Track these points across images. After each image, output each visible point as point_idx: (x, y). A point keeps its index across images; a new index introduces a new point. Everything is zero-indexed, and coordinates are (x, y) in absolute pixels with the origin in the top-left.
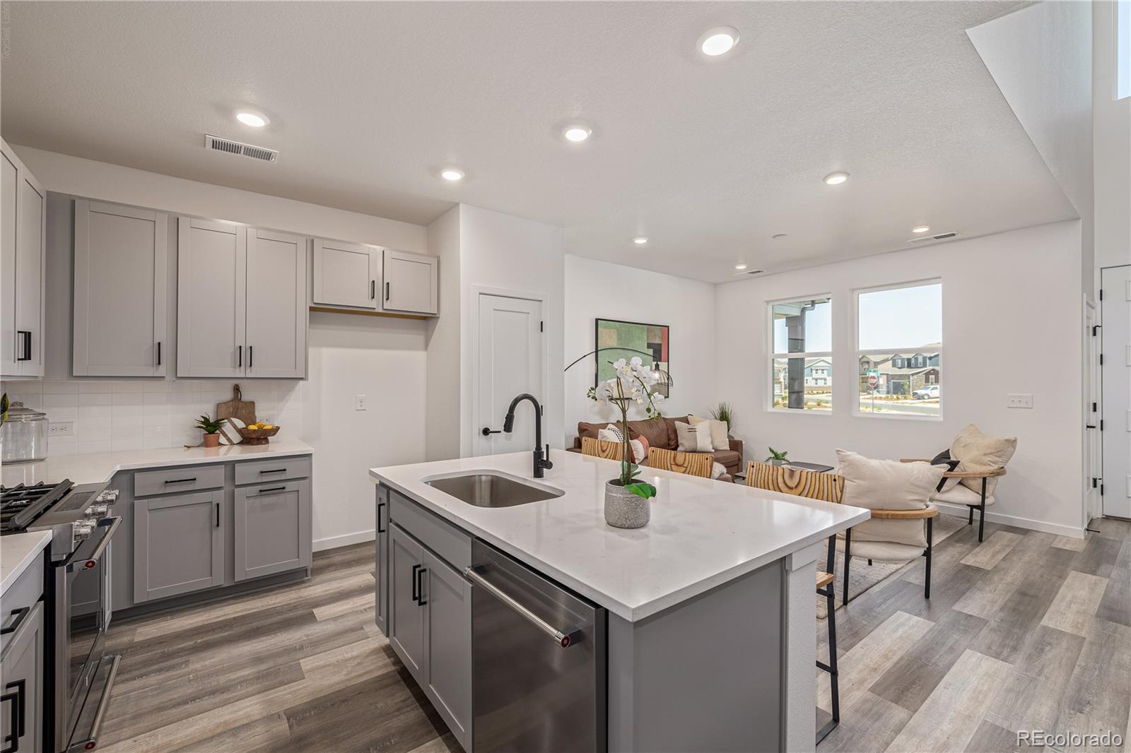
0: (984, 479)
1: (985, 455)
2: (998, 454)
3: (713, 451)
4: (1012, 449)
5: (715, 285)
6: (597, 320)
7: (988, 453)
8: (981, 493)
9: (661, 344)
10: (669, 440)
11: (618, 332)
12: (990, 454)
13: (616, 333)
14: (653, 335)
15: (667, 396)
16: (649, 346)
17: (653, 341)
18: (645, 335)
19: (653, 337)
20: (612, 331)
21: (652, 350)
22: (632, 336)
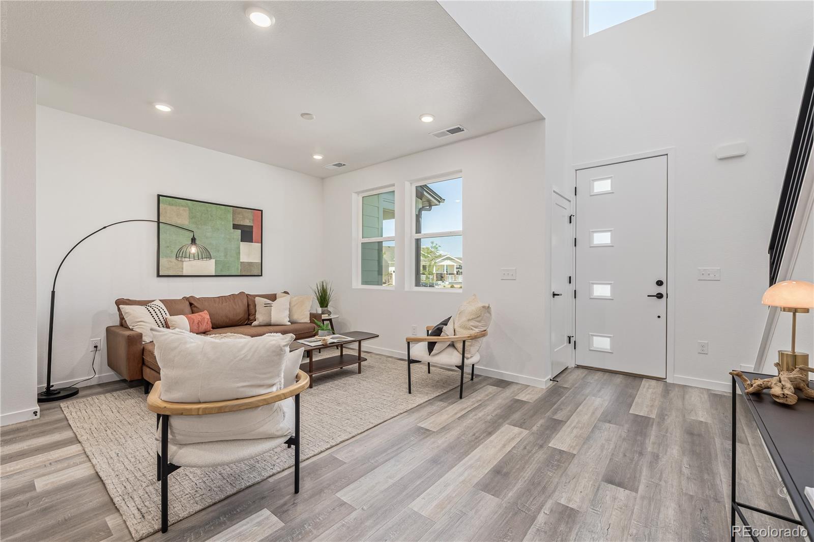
0: (464, 342)
1: (469, 320)
2: (478, 319)
3: (290, 323)
4: (488, 315)
5: (323, 179)
6: (159, 196)
7: (471, 318)
8: (462, 353)
9: (252, 226)
10: (249, 315)
11: (190, 210)
12: (472, 319)
13: (188, 212)
14: (241, 216)
15: (260, 274)
16: (235, 227)
17: (242, 222)
18: (230, 217)
19: (241, 219)
20: (182, 208)
21: (240, 231)
22: (212, 216)
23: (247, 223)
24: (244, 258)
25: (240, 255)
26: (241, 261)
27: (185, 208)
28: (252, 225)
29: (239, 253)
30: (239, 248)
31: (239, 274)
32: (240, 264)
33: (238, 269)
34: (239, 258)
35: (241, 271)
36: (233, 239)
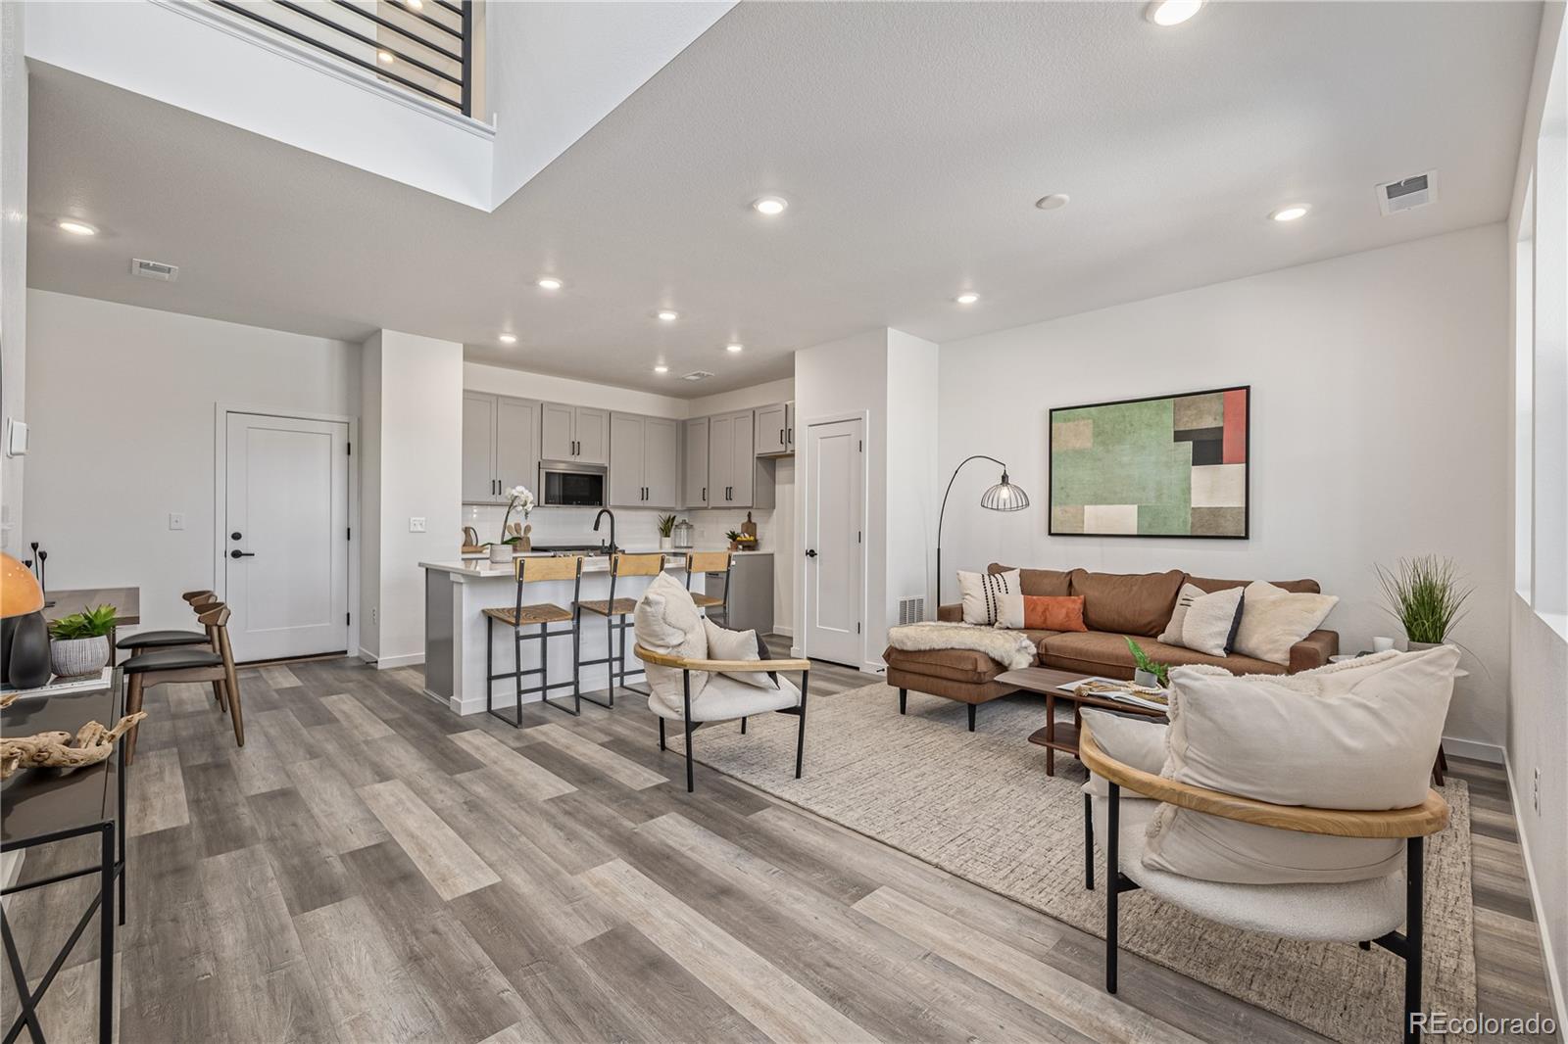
6: (1050, 411)
9: (1223, 429)
11: (1094, 422)
13: (1091, 427)
14: (1195, 412)
15: (1243, 535)
16: (1179, 436)
17: (1195, 424)
18: (1168, 419)
19: (1193, 417)
20: (1082, 423)
21: (1191, 443)
22: (1132, 425)
23: (1209, 422)
24: (1199, 500)
25: (1190, 493)
26: (1193, 506)
27: (1086, 422)
28: (1221, 425)
29: (1189, 489)
30: (1188, 478)
31: (1189, 534)
32: (1190, 512)
33: (1185, 522)
34: (1188, 501)
35: (1192, 527)
36: (1175, 461)
